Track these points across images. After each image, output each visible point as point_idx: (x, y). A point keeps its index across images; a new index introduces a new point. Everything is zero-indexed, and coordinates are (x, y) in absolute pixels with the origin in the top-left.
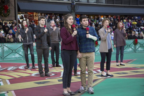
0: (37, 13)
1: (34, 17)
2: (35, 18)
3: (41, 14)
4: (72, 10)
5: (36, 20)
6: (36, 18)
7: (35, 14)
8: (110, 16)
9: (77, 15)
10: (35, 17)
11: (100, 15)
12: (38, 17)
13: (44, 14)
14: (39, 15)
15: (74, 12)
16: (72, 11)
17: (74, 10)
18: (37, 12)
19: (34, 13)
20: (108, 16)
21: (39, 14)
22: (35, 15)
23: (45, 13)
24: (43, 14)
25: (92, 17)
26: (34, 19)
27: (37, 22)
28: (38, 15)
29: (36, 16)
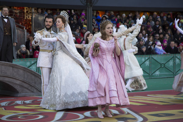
0: (30, 8)
1: (25, 14)
2: (27, 17)
3: (36, 9)
4: (87, 2)
5: (29, 20)
6: (29, 17)
7: (27, 9)
8: (155, 13)
9: (99, 11)
10: (27, 15)
11: (139, 11)
12: (31, 14)
13: (42, 10)
14: (33, 11)
15: (91, 6)
16: (87, 5)
17: (91, 3)
18: (30, 5)
19: (25, 8)
20: (153, 12)
21: (33, 9)
22: (27, 12)
23: (44, 9)
24: (40, 11)
25: (124, 15)
26: (25, 18)
27: (29, 23)
28: (31, 11)
29: (29, 12)
